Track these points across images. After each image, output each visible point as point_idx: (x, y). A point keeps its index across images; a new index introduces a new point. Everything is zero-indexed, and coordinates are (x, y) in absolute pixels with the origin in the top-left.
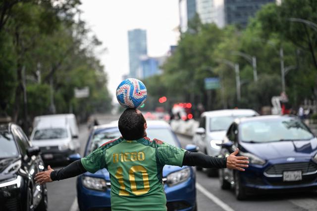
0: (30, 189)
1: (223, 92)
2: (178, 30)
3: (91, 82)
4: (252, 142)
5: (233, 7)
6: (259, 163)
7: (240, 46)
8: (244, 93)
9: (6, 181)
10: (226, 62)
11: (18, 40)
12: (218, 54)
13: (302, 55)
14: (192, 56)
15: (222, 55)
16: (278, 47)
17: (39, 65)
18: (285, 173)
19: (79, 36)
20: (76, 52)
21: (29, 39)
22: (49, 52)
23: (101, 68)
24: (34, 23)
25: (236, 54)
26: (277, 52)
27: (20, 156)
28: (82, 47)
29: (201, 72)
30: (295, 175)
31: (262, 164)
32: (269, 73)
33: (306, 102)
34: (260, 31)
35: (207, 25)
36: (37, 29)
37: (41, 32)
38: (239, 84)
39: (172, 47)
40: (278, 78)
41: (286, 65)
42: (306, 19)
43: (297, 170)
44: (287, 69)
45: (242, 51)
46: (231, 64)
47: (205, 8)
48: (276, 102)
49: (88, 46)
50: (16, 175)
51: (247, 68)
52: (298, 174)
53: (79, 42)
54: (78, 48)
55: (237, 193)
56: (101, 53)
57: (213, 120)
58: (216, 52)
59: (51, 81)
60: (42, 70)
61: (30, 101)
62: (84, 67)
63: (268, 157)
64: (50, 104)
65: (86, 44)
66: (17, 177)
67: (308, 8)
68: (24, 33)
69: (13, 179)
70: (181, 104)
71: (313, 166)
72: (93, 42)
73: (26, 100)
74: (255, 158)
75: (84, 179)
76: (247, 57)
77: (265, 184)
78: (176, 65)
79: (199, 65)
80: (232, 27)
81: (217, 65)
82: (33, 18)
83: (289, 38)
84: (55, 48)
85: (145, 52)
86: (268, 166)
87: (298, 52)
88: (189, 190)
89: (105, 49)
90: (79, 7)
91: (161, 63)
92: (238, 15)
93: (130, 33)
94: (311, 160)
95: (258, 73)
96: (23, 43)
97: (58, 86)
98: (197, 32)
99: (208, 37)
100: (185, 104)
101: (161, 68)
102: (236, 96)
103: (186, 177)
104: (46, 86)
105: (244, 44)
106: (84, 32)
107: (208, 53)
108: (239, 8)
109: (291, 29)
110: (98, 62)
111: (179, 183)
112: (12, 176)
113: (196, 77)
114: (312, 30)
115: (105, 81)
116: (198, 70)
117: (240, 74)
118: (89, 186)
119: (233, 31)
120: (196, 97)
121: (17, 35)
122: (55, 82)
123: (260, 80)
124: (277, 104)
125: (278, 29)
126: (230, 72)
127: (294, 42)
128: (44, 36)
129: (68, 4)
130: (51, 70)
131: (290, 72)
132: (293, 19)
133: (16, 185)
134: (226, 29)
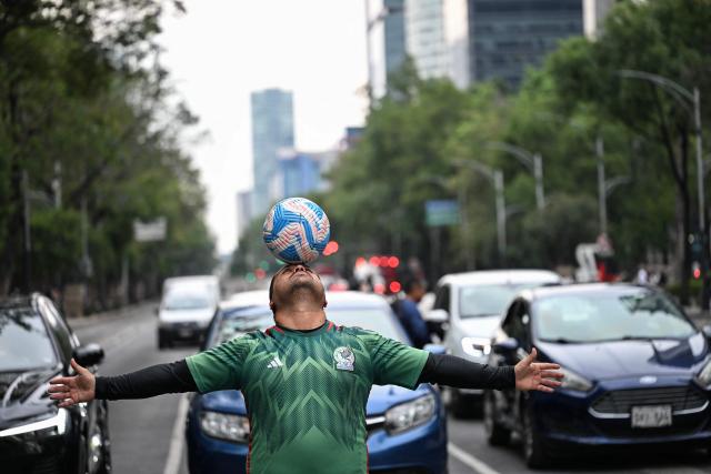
0: (83, 438)
1: (467, 232)
2: (366, 93)
3: (171, 206)
4: (562, 342)
5: (489, 44)
6: (578, 387)
7: (506, 130)
8: (514, 236)
9: (33, 419)
10: (475, 165)
11: (13, 111)
12: (455, 147)
13: (644, 152)
14: (397, 152)
15: (465, 150)
16: (593, 134)
17: (58, 168)
18: (636, 411)
19: (149, 104)
20: (141, 139)
21: (38, 108)
22: (84, 138)
23: (193, 176)
24: (54, 73)
25: (495, 147)
26: (589, 145)
27: (61, 366)
28: (153, 128)
29: (418, 187)
30: (656, 415)
31: (585, 389)
32: (571, 192)
33: (650, 256)
34: (553, 98)
35: (432, 80)
36: (60, 87)
37: (70, 93)
38: (502, 215)
39: (351, 131)
40: (592, 203)
41: (609, 175)
42: (655, 71)
43: (663, 404)
44: (612, 184)
45: (511, 141)
46: (486, 170)
47: (424, 44)
48: (585, 255)
49: (168, 126)
50: (54, 407)
51: (521, 179)
52: (664, 412)
53: (147, 116)
54: (144, 129)
55: (529, 452)
56: (195, 142)
57: (467, 293)
58: (452, 143)
59: (84, 203)
60: (65, 179)
61: (39, 247)
62: (156, 173)
63: (598, 375)
64: (80, 256)
65: (161, 120)
66: (57, 413)
67: (660, 49)
68: (27, 95)
69: (48, 415)
70: (376, 258)
71: (696, 395)
72: (178, 117)
73: (28, 245)
74: (570, 377)
75: (203, 416)
76: (522, 154)
77: (593, 434)
78: (360, 171)
79: (413, 171)
80: (486, 88)
81: (453, 171)
82: (52, 61)
83: (617, 113)
84: (96, 129)
85: (289, 140)
86: (599, 394)
87: (636, 144)
88: (432, 444)
89: (206, 133)
90: (157, 39)
91: (326, 167)
92: (499, 61)
93: (255, 98)
94: (692, 383)
95: (547, 191)
96: (26, 118)
97: (98, 215)
98: (409, 97)
99: (434, 109)
100: (384, 258)
101: (326, 177)
102: (495, 242)
103: (426, 415)
104: (71, 214)
105: (515, 126)
106: (158, 94)
107: (434, 144)
108: (500, 45)
109: (623, 95)
110: (187, 161)
111: (412, 428)
112: (47, 409)
113: (407, 197)
114: (669, 97)
115: (201, 204)
116: (410, 182)
117: (504, 193)
118: (214, 432)
119: (489, 97)
120: (406, 244)
121: (13, 99)
122: (91, 206)
123: (550, 206)
124: (587, 261)
125: (592, 94)
126: (481, 188)
127: (629, 123)
128: (72, 103)
129: (131, 32)
130: (83, 178)
131: (618, 188)
132: (627, 73)
133: (56, 428)
134: (473, 91)
